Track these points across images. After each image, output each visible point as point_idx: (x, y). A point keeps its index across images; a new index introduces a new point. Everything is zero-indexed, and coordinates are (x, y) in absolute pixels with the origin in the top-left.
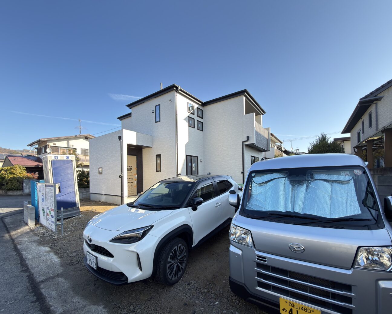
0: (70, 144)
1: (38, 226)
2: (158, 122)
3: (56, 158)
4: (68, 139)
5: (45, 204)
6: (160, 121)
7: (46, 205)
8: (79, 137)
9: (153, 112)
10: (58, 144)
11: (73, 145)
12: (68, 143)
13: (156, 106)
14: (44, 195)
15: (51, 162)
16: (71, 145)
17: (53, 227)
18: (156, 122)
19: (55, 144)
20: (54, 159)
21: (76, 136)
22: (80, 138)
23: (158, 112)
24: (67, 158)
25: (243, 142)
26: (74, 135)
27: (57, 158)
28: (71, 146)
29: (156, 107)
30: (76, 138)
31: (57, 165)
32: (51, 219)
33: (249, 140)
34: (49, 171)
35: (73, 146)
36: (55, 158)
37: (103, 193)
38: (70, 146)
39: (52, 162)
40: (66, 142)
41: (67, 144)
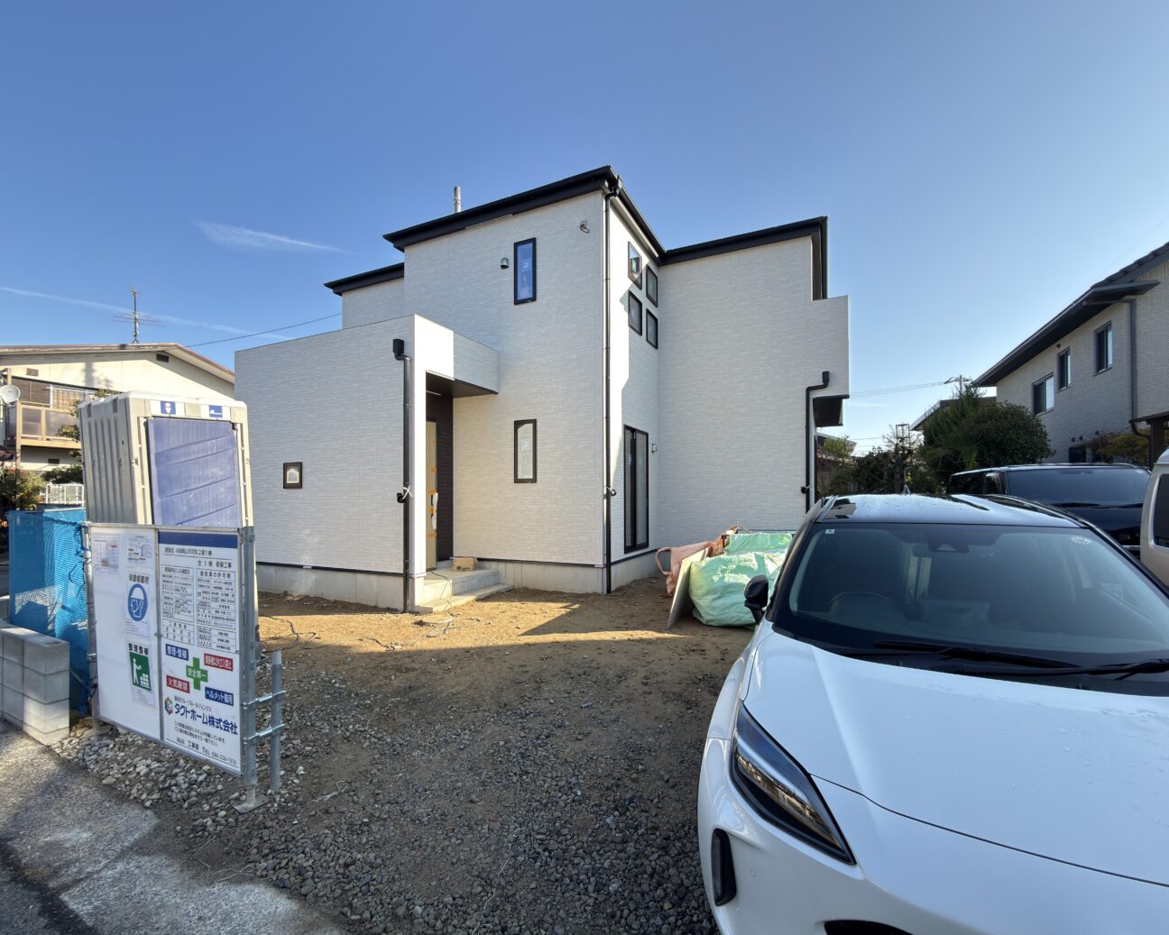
0: (95, 375)
1: (88, 734)
2: (524, 301)
3: (168, 410)
4: (87, 356)
5: (154, 629)
6: (534, 299)
7: (159, 636)
8: (133, 350)
9: (504, 267)
10: (47, 372)
11: (110, 378)
12: (89, 371)
13: (516, 245)
14: (150, 587)
15: (146, 424)
16: (102, 378)
17: (226, 751)
18: (517, 302)
19: (36, 373)
20: (159, 413)
21: (123, 346)
22: (140, 354)
23: (526, 265)
24: (213, 412)
25: (809, 390)
26: (115, 344)
27: (173, 411)
28: (99, 383)
29: (520, 248)
30: (122, 353)
31: (173, 441)
32: (208, 708)
33: (829, 384)
34: (137, 469)
35: (107, 381)
36: (163, 410)
37: (307, 561)
38: (96, 381)
39: (151, 426)
40: (80, 366)
41: (84, 374)
